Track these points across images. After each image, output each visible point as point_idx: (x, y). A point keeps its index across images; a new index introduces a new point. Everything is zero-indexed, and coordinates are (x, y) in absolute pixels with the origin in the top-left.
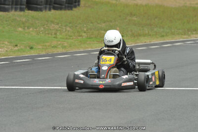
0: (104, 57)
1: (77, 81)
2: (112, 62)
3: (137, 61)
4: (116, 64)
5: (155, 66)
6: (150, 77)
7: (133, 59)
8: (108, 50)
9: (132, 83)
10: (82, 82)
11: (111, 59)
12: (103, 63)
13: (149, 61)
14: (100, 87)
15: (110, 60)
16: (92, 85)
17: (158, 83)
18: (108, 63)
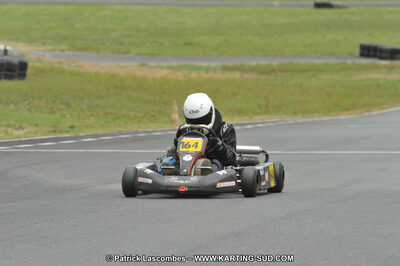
0: (186, 140)
1: (140, 180)
2: (199, 149)
3: (238, 147)
4: (206, 150)
5: (267, 156)
6: (262, 173)
7: (233, 144)
8: (192, 129)
9: (233, 183)
10: (150, 181)
11: (197, 143)
12: (184, 150)
13: (257, 148)
14: (181, 190)
15: (196, 145)
16: (168, 187)
17: (273, 184)
18: (192, 149)
